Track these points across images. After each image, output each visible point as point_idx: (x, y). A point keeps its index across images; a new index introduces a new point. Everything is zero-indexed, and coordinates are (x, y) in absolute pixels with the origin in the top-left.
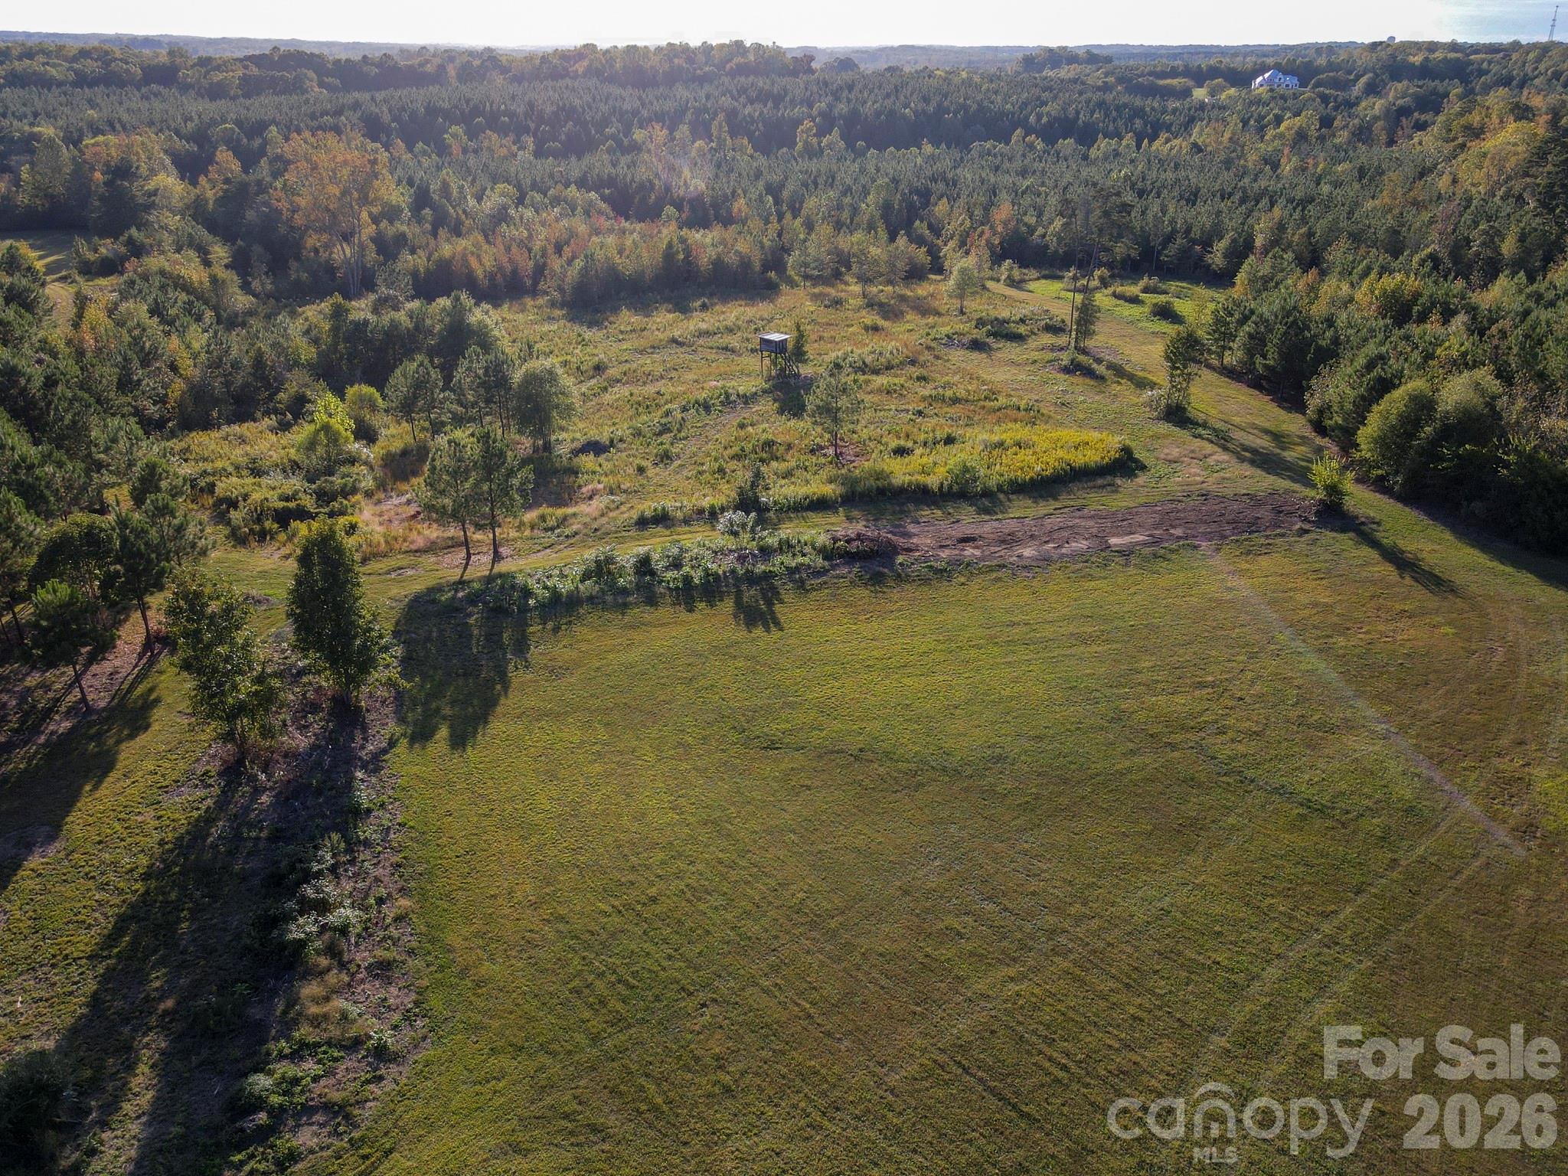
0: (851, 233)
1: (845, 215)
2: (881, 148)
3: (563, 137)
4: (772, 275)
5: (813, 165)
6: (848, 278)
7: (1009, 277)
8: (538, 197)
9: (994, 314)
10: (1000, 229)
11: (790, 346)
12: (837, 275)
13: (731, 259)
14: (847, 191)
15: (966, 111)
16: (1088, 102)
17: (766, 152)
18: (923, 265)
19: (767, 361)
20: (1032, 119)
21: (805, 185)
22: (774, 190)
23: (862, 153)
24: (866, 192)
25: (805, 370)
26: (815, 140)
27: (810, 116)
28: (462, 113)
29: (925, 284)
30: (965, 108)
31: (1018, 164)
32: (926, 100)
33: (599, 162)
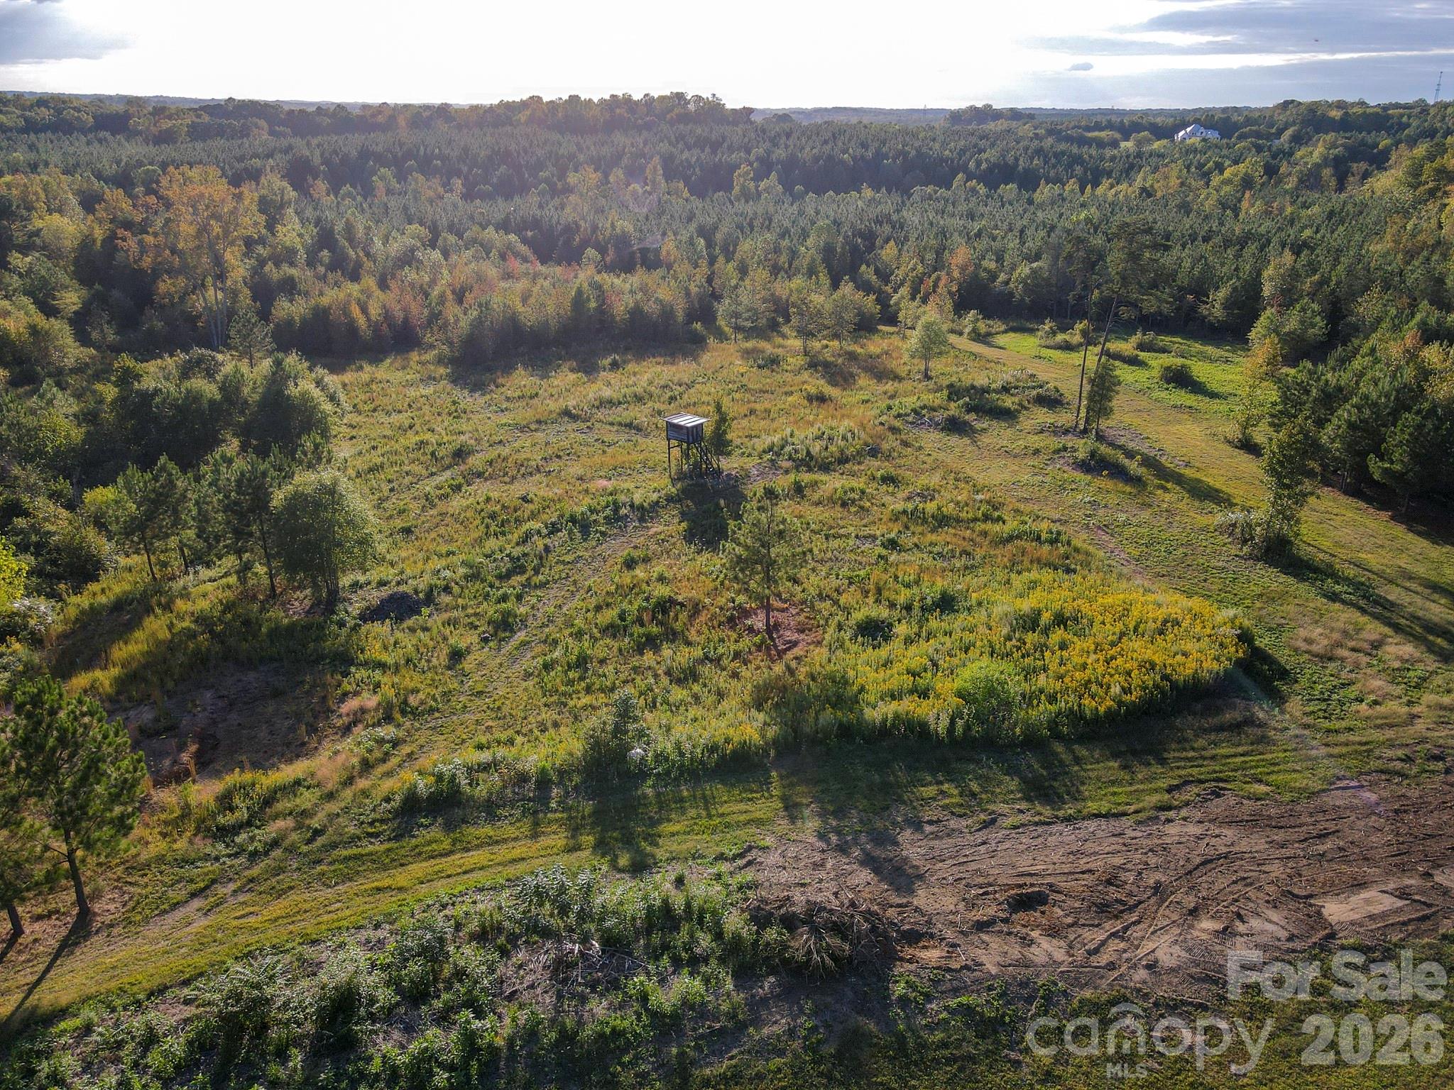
0: (790, 278)
1: (783, 259)
2: (820, 191)
3: (495, 180)
4: (698, 326)
5: (750, 208)
6: (785, 329)
7: (974, 330)
8: (452, 239)
9: (967, 380)
10: (956, 274)
11: (708, 431)
12: (774, 326)
13: (651, 308)
14: (785, 234)
15: (905, 158)
16: (1026, 149)
17: (701, 196)
18: (872, 315)
19: (676, 452)
20: (972, 165)
21: (740, 227)
22: (707, 233)
23: (801, 197)
24: (805, 235)
25: (728, 465)
26: (752, 184)
27: (747, 160)
28: (395, 157)
29: (876, 338)
30: (903, 154)
31: (962, 207)
32: (864, 146)
33: (527, 205)
